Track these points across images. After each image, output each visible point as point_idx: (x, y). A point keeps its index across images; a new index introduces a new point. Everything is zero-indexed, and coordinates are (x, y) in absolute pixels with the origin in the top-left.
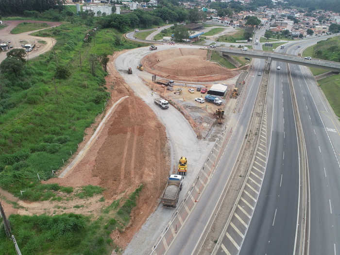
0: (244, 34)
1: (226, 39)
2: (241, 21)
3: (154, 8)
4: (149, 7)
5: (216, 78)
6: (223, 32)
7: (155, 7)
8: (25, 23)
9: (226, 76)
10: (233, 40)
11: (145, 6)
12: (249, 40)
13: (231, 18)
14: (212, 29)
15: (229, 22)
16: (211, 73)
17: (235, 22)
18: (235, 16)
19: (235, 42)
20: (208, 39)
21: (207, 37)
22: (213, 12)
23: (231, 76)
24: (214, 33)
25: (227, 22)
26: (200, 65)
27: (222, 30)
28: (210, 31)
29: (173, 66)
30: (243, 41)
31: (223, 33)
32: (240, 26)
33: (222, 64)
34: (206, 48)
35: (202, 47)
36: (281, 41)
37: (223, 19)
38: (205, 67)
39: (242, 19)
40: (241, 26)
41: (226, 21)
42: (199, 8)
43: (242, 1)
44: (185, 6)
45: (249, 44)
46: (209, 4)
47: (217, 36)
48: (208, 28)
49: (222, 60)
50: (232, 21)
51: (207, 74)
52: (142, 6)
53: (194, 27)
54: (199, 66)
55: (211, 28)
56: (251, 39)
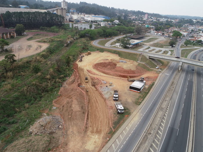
0: (170, 42)
1: (157, 46)
4: (112, 25)
6: (156, 41)
7: (116, 24)
10: (162, 46)
11: (110, 24)
12: (173, 47)
14: (150, 38)
15: (162, 34)
17: (166, 34)
18: (166, 30)
20: (145, 45)
21: (145, 43)
22: (152, 28)
24: (150, 41)
25: (160, 34)
27: (156, 39)
28: (148, 40)
30: (169, 47)
36: (196, 47)
37: (158, 33)
40: (169, 36)
42: (144, 25)
43: (173, 21)
44: (136, 24)
45: (172, 49)
47: (152, 43)
48: (147, 37)
53: (138, 37)
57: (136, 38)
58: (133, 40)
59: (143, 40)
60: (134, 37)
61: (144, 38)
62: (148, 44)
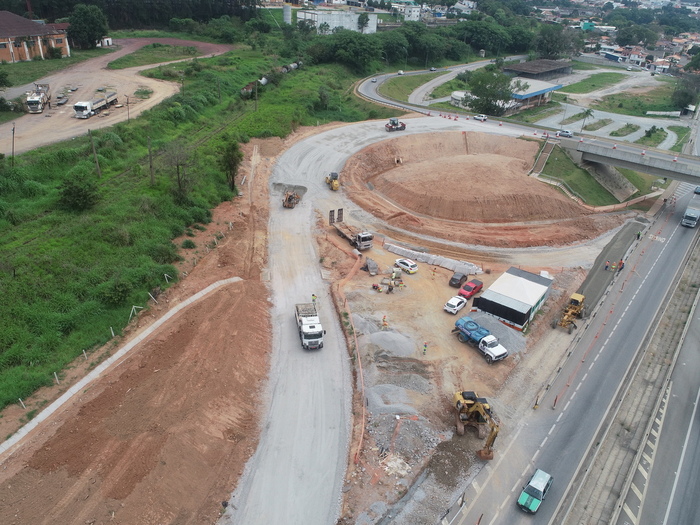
0: (675, 94)
1: (620, 106)
2: (676, 57)
3: (461, 20)
4: (450, 16)
5: (539, 237)
6: (617, 86)
7: (465, 16)
8: (154, 46)
9: (574, 230)
10: (639, 108)
11: (440, 15)
12: (686, 112)
13: (651, 49)
14: (593, 76)
15: (643, 60)
16: (531, 215)
17: (659, 60)
18: (663, 44)
19: (644, 114)
20: (572, 101)
21: (572, 96)
22: (606, 34)
23: (588, 231)
24: (594, 87)
25: (636, 58)
26: (502, 190)
27: (618, 78)
28: (584, 81)
29: (422, 184)
30: (668, 113)
31: (616, 89)
32: (669, 70)
33: (573, 187)
34: (539, 136)
35: (528, 133)
37: (627, 53)
38: (515, 198)
39: (681, 54)
40: (674, 71)
41: (634, 57)
42: (575, 20)
43: (693, 8)
44: (543, 17)
45: (682, 123)
46: (606, 14)
47: (598, 94)
48: (582, 72)
49: (576, 175)
50: (650, 58)
51: (517, 217)
52: (436, 14)
53: (545, 70)
54: (496, 193)
55: (590, 72)
56: (692, 108)
57: (537, 70)
58: (523, 81)
59: (565, 81)
60: (529, 70)
61: (568, 74)
62: (583, 99)
